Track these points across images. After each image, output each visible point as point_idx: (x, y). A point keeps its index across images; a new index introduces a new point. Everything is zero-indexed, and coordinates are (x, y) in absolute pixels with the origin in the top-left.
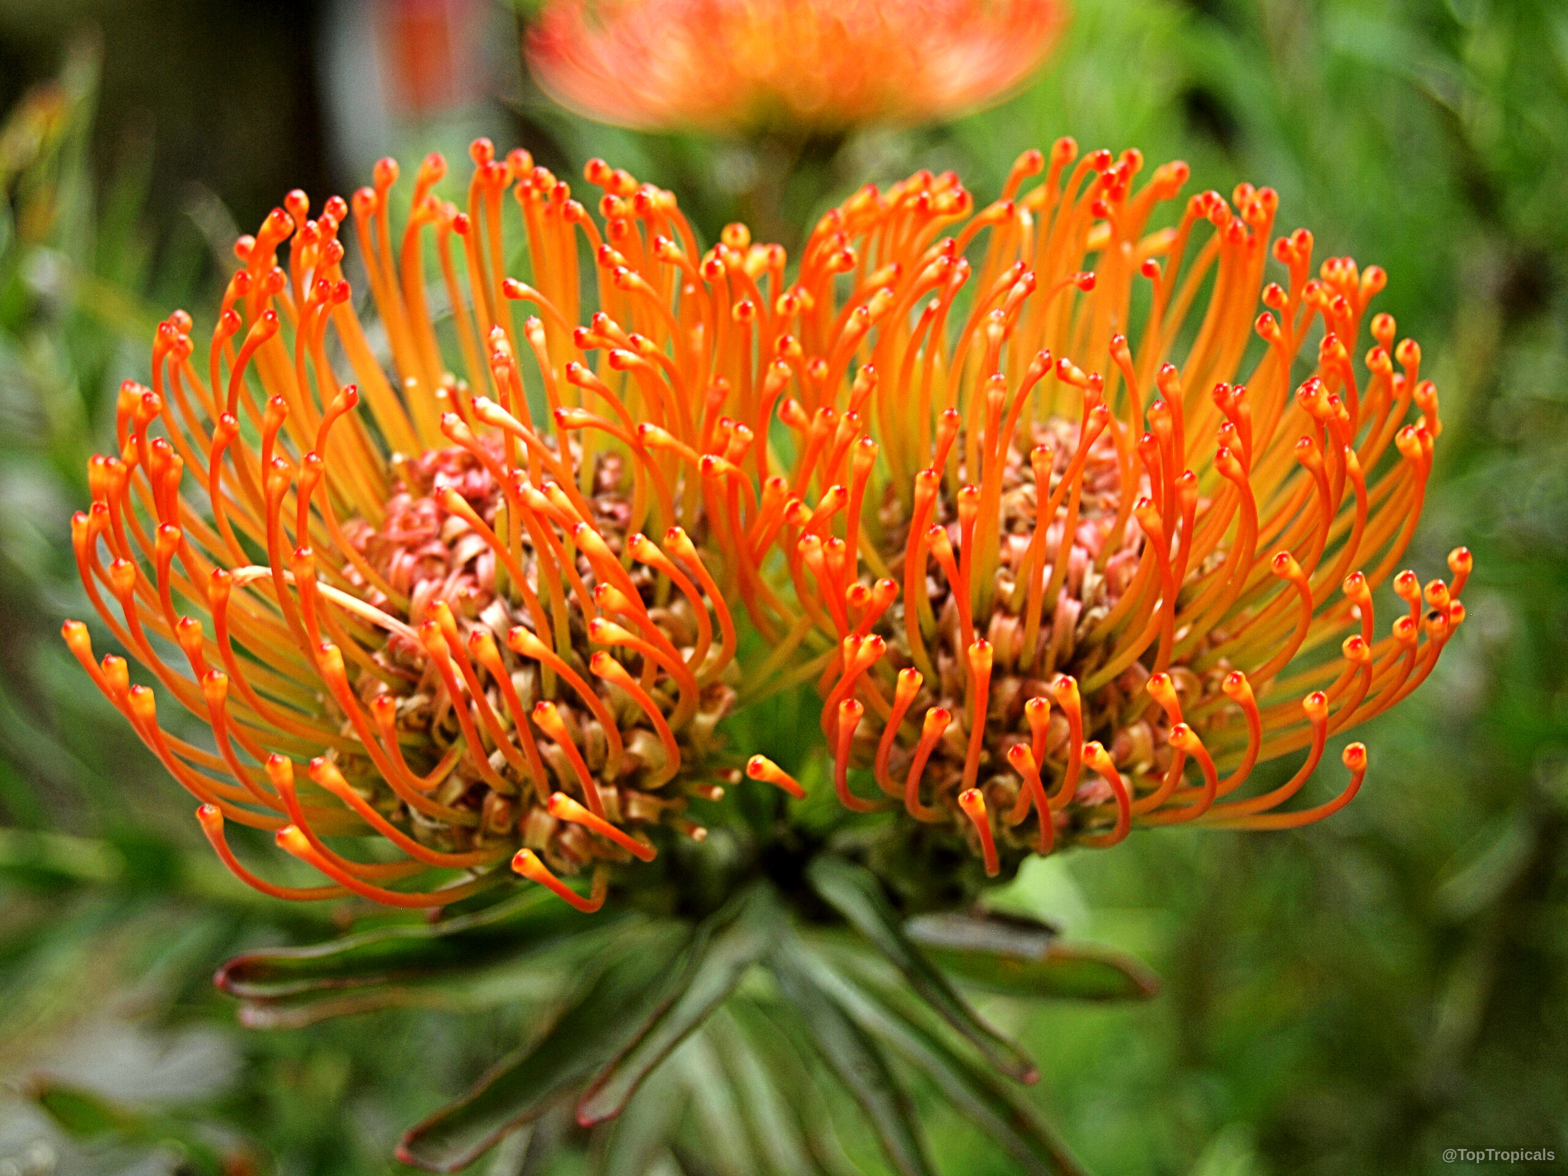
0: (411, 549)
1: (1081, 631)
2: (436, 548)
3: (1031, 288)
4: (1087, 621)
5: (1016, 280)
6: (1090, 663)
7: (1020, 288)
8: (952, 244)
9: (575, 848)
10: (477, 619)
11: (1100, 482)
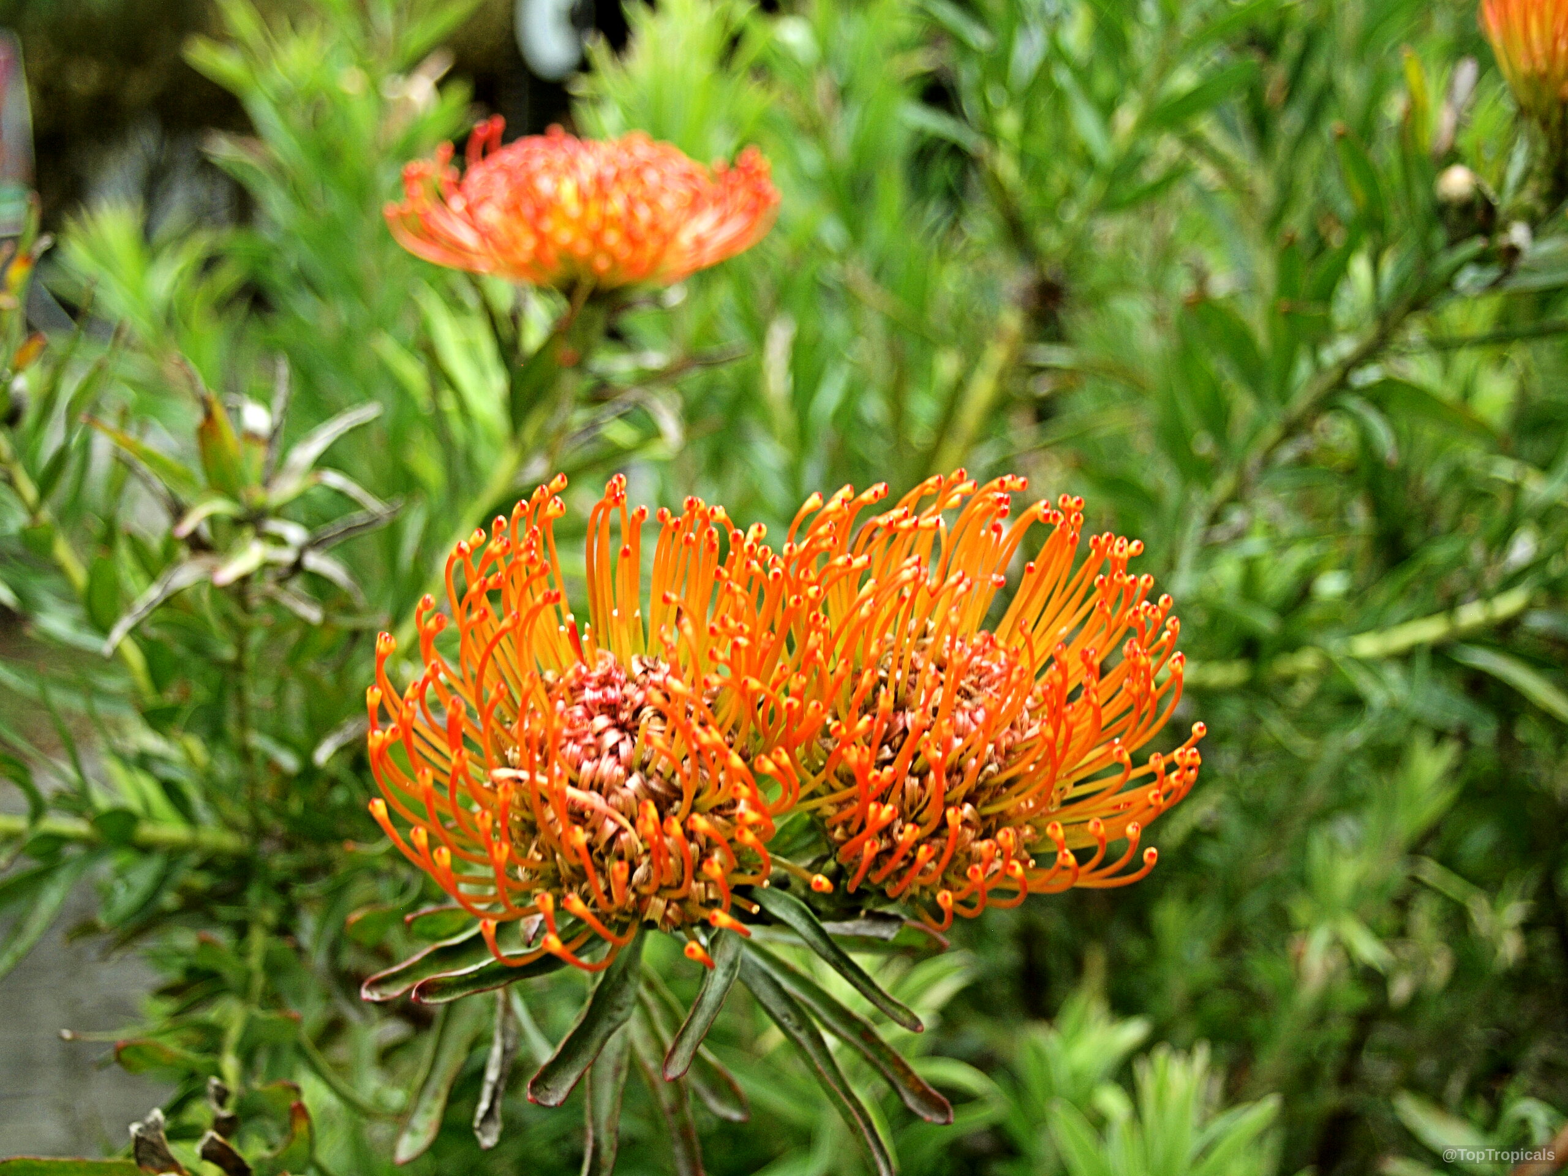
0: (576, 740)
1: (981, 779)
2: (590, 739)
3: (969, 588)
4: (985, 773)
5: (960, 581)
6: (985, 797)
7: (962, 588)
8: (920, 559)
9: (674, 918)
10: (624, 786)
11: (982, 681)
